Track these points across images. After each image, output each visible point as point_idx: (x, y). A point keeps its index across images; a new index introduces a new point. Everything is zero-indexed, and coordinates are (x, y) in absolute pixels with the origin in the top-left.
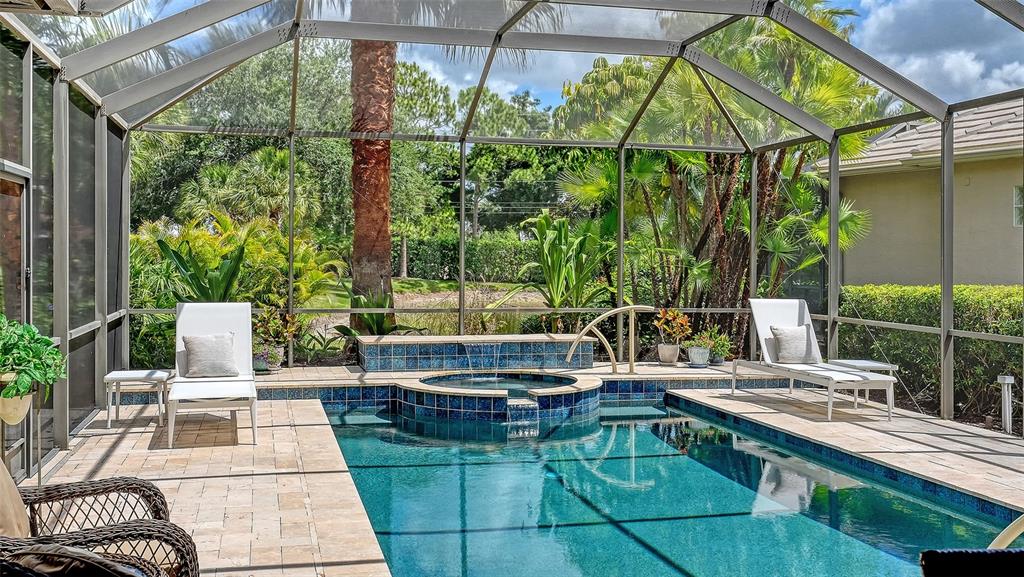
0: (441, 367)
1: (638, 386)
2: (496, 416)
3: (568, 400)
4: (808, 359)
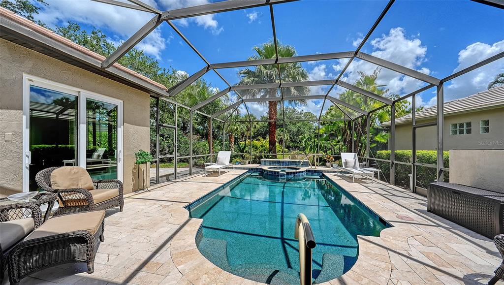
0: (276, 165)
1: (315, 171)
2: (277, 175)
3: (294, 173)
4: (354, 167)
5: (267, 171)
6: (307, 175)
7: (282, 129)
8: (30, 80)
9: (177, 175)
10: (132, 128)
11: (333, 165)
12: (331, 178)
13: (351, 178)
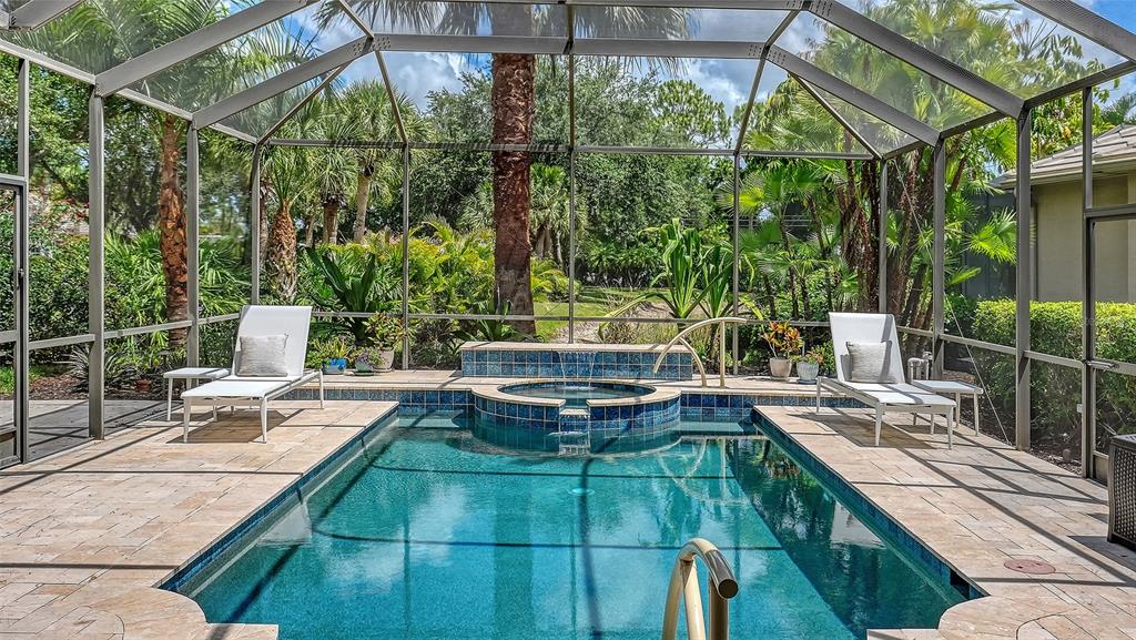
0: (536, 374)
1: (722, 400)
2: (548, 425)
3: (626, 411)
4: (884, 379)
5: (499, 403)
6: (685, 418)
7: (548, 170)
9: (30, 438)
11: (801, 367)
12: (786, 429)
13: (868, 426)
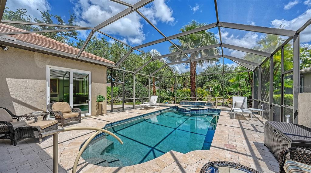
4: (242, 108)
5: (180, 108)
8: (50, 67)
10: (96, 85)
12: (220, 115)
